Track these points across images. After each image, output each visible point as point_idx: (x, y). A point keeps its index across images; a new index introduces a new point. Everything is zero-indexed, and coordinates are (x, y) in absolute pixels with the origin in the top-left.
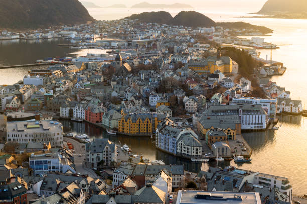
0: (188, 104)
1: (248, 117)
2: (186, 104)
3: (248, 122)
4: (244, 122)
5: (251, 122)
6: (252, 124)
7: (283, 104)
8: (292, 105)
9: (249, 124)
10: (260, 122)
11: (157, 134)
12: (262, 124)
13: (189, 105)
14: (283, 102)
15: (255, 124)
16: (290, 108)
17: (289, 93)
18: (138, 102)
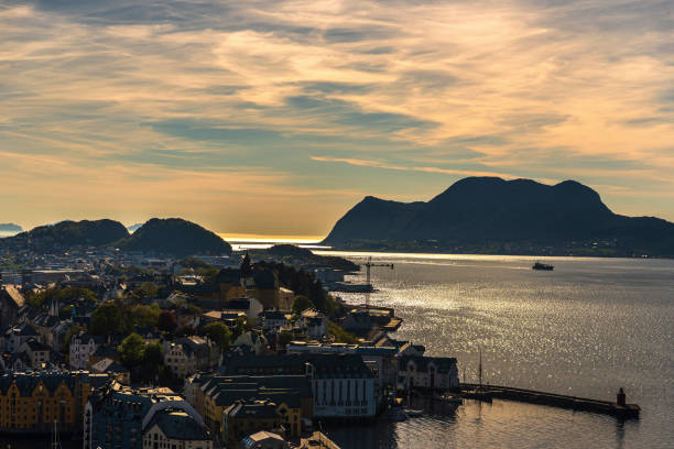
0: (174, 357)
1: (329, 382)
2: (167, 357)
3: (329, 399)
4: (320, 397)
5: (337, 398)
6: (341, 403)
7: (412, 368)
8: (432, 369)
9: (333, 403)
10: (360, 398)
11: (88, 415)
12: (365, 403)
13: (176, 361)
14: (411, 363)
15: (348, 403)
16: (428, 375)
17: (421, 349)
18: (39, 357)
